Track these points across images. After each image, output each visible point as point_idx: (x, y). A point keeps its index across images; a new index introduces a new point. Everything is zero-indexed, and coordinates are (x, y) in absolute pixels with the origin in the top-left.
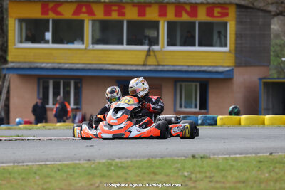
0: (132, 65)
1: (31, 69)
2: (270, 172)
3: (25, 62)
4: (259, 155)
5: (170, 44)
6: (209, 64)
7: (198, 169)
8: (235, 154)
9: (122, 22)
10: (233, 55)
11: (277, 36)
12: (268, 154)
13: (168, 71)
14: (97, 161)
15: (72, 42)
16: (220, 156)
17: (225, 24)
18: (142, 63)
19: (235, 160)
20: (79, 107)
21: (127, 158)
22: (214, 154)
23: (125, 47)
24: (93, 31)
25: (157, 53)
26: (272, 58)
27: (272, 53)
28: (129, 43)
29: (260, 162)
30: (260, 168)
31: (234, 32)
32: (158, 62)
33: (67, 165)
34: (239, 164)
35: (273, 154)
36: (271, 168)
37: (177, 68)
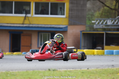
0: (17, 24)
2: (88, 78)
4: (82, 69)
5: (36, 13)
6: (56, 24)
9: (12, 2)
10: (67, 20)
11: (90, 10)
12: (86, 69)
13: (35, 27)
16: (63, 70)
17: (64, 4)
18: (22, 23)
19: (70, 71)
21: (16, 70)
22: (60, 69)
23: (13, 15)
25: (29, 18)
26: (87, 21)
27: (87, 19)
28: (15, 13)
29: (83, 73)
30: (82, 76)
31: (68, 8)
32: (30, 22)
34: (72, 74)
35: (89, 69)
36: (88, 76)
37: (40, 26)
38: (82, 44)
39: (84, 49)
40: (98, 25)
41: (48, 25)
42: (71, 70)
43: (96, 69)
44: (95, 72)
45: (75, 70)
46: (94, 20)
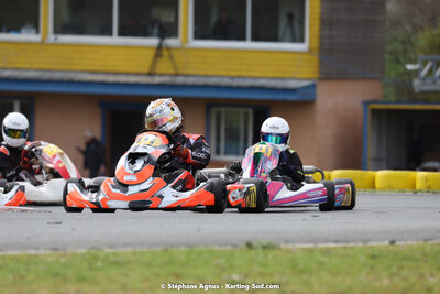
0: (127, 74)
2: (391, 276)
4: (370, 244)
5: (198, 35)
6: (271, 74)
7: (257, 269)
8: (326, 241)
10: (314, 60)
11: (396, 24)
12: (387, 243)
13: (195, 87)
14: (70, 250)
15: (17, 29)
16: (299, 246)
18: (146, 70)
19: (326, 252)
21: (125, 246)
22: (287, 242)
23: (115, 39)
24: (56, 9)
25: (174, 53)
26: (388, 65)
27: (387, 56)
28: (122, 33)
29: (373, 257)
30: (372, 268)
31: (317, 16)
32: (176, 68)
33: (14, 259)
34: (335, 261)
35: (397, 243)
36: (394, 269)
37: (213, 81)
38: (370, 150)
39: (377, 169)
40: (428, 81)
41: (245, 78)
42: (331, 245)
43: (421, 243)
44: (418, 255)
45: (345, 248)
46: (414, 62)
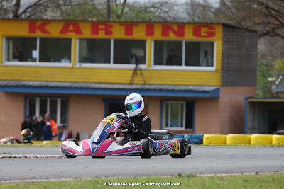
0: (118, 84)
1: (18, 86)
3: (12, 80)
4: (245, 174)
5: (157, 62)
6: (196, 84)
8: (221, 173)
9: (109, 41)
10: (219, 75)
11: (264, 56)
12: (254, 173)
13: (154, 90)
14: (84, 178)
15: (59, 61)
16: (206, 175)
17: (212, 44)
18: (128, 82)
19: (221, 178)
20: (65, 125)
21: (113, 176)
22: (200, 173)
23: (112, 65)
24: (80, 49)
25: (143, 72)
26: (259, 78)
27: (258, 73)
28: (115, 62)
29: (246, 181)
30: (246, 187)
31: (220, 52)
32: (144, 80)
33: (54, 183)
34: (225, 183)
35: (259, 174)
37: (164, 87)
38: (249, 123)
39: (251, 134)
40: (280, 87)
41: (181, 85)
43: (272, 173)
44: (270, 180)
45: (231, 176)
46: (272, 77)
